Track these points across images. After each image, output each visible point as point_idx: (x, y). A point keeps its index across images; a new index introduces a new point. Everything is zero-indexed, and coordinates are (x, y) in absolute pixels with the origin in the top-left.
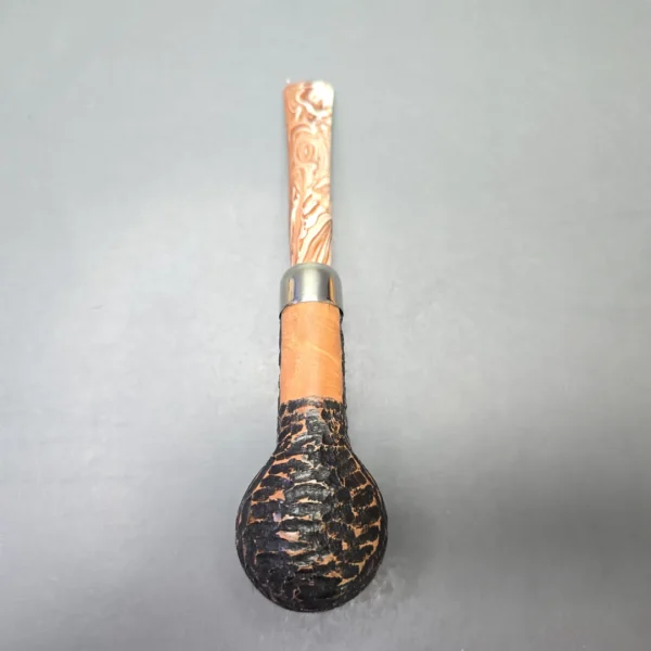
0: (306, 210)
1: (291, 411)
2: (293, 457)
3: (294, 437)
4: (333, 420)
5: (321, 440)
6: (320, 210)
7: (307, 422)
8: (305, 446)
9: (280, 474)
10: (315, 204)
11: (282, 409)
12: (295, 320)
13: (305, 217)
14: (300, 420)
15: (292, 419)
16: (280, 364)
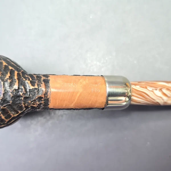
0: (164, 91)
1: (44, 81)
2: (17, 81)
3: (29, 82)
4: (38, 103)
5: (26, 96)
6: (165, 98)
7: (36, 89)
8: (23, 88)
9: (9, 75)
10: (169, 95)
11: (46, 76)
12: (96, 83)
13: (161, 90)
14: (38, 85)
15: (39, 81)
16: (74, 75)
